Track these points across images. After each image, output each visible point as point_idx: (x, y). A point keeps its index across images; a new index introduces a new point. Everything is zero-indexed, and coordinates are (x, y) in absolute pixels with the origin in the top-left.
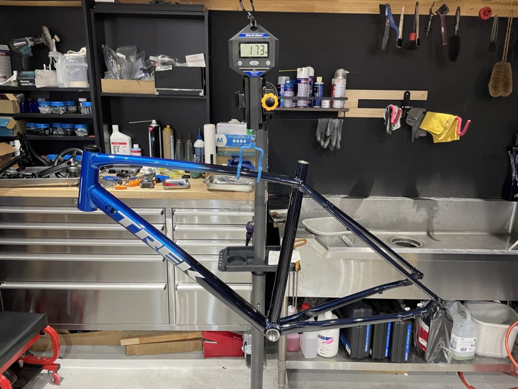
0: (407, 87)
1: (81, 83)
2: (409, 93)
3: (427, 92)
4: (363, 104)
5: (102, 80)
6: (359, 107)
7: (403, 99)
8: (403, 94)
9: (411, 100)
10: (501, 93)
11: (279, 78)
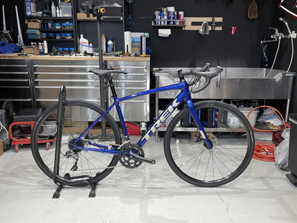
0: (214, 16)
1: (68, 15)
2: (214, 19)
3: (222, 18)
4: (194, 24)
5: (78, 14)
6: (192, 25)
7: (211, 21)
8: (212, 19)
9: (215, 22)
10: (253, 17)
11: (155, 12)
